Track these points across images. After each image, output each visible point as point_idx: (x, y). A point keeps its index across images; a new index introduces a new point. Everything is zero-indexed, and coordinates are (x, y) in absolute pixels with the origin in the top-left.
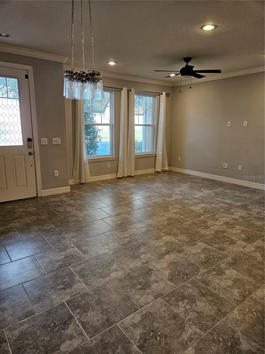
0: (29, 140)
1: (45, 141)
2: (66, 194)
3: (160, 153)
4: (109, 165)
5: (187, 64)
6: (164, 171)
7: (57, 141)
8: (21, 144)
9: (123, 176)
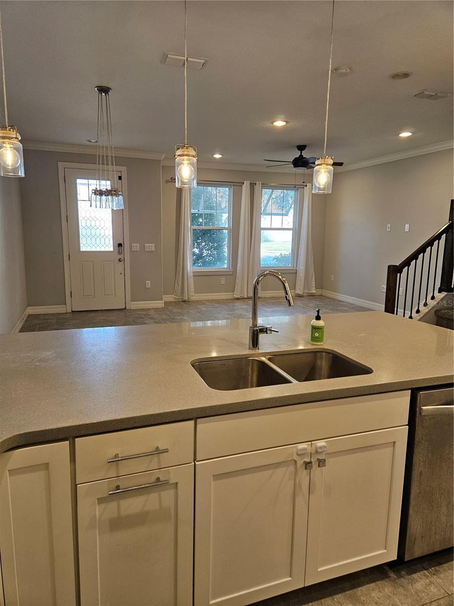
0: (120, 245)
1: (136, 246)
2: (156, 309)
3: (301, 268)
4: (223, 281)
5: (301, 153)
6: (312, 296)
7: (150, 247)
8: (111, 249)
9: (242, 296)
